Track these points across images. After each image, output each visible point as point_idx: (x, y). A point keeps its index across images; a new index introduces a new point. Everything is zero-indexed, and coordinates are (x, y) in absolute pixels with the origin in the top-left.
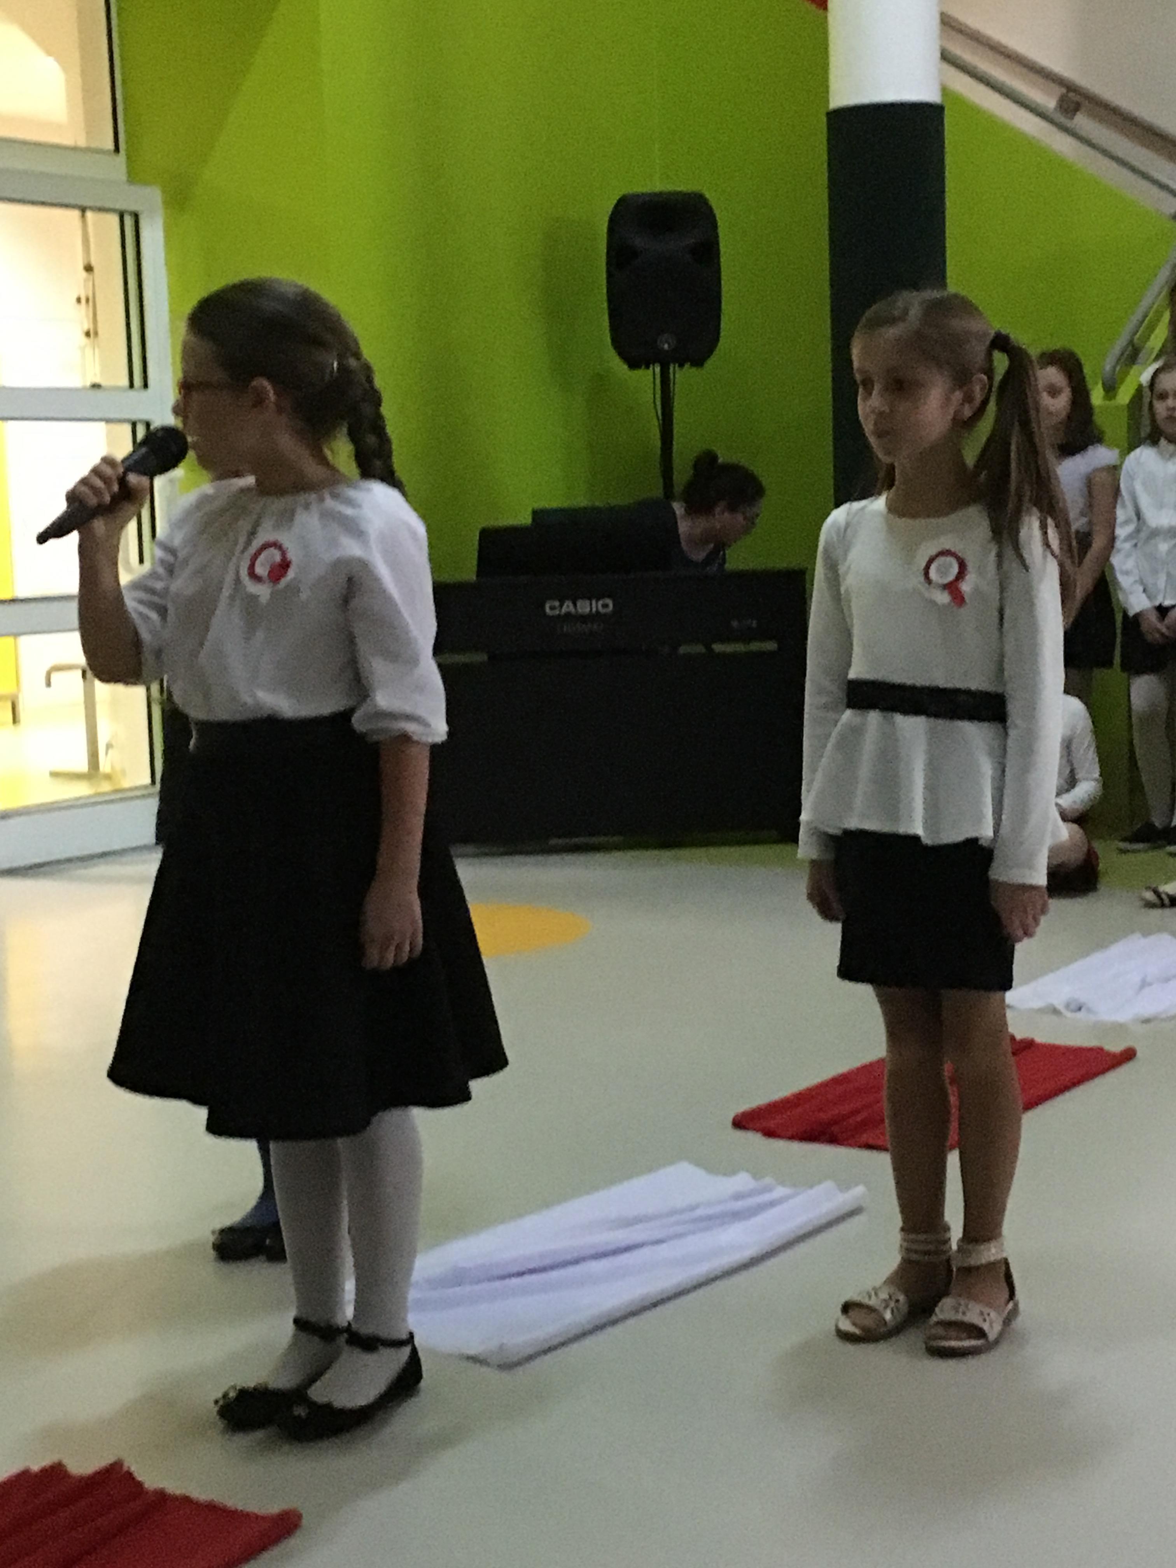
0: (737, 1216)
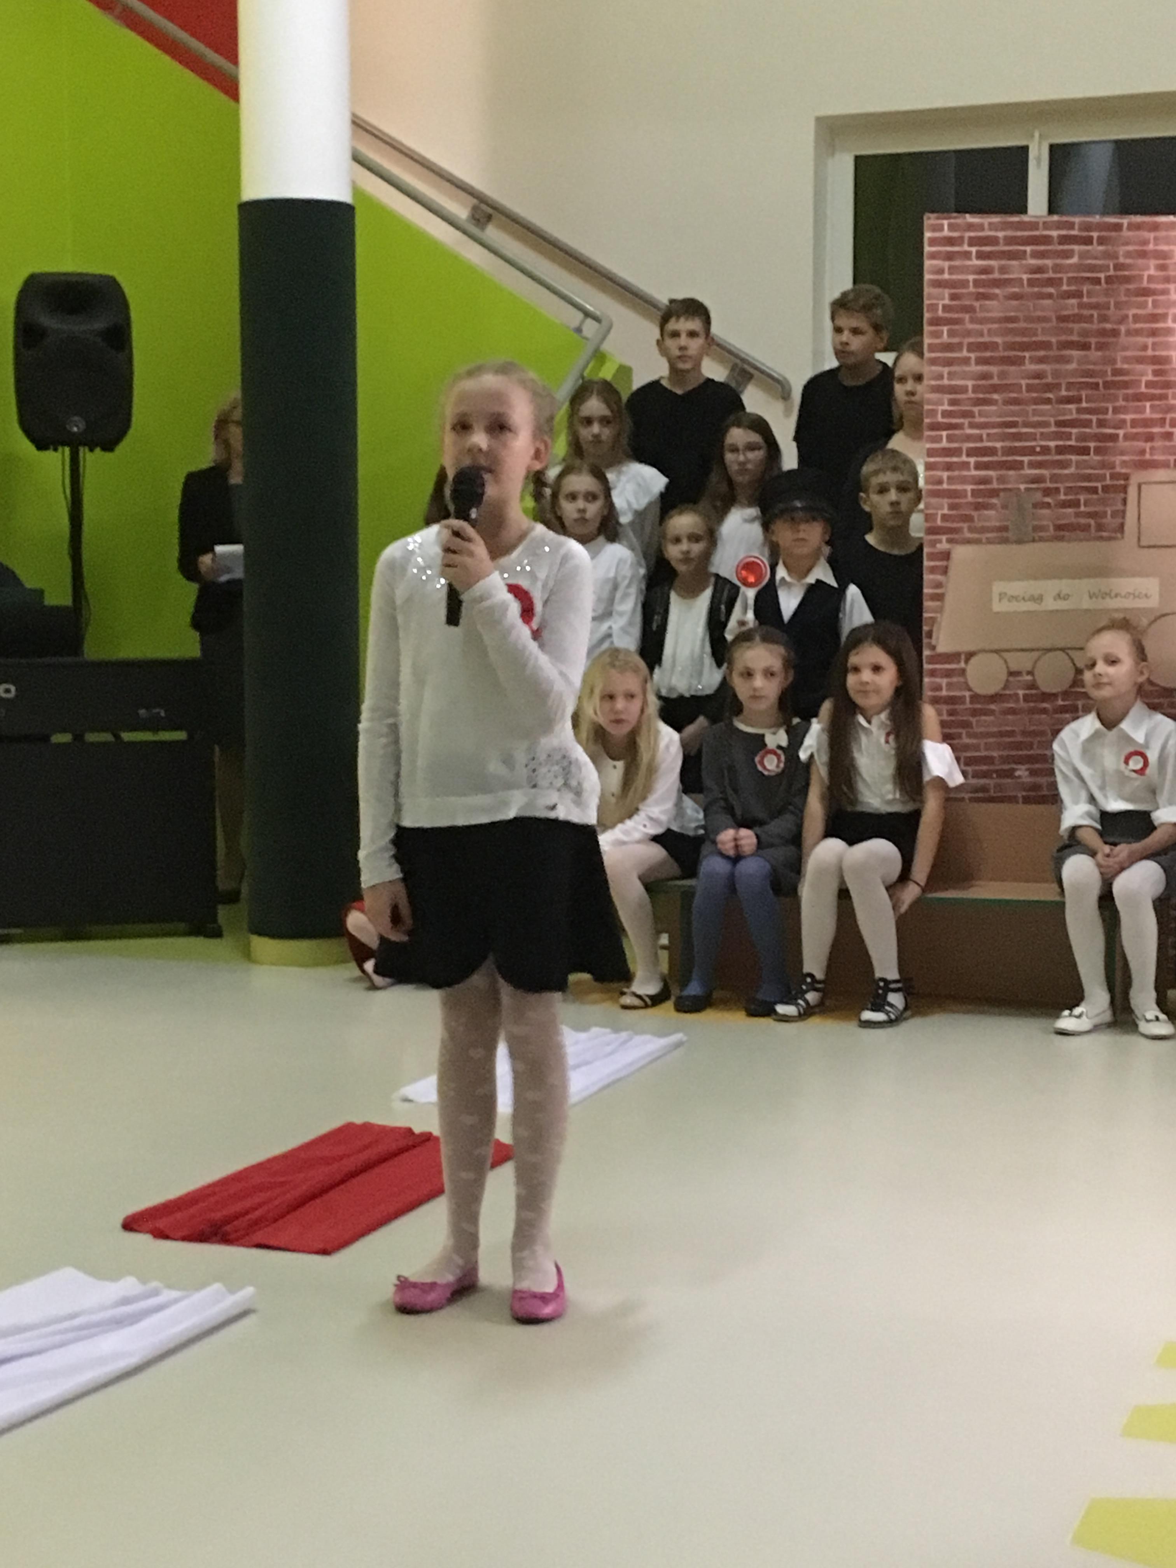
0: (119, 1323)
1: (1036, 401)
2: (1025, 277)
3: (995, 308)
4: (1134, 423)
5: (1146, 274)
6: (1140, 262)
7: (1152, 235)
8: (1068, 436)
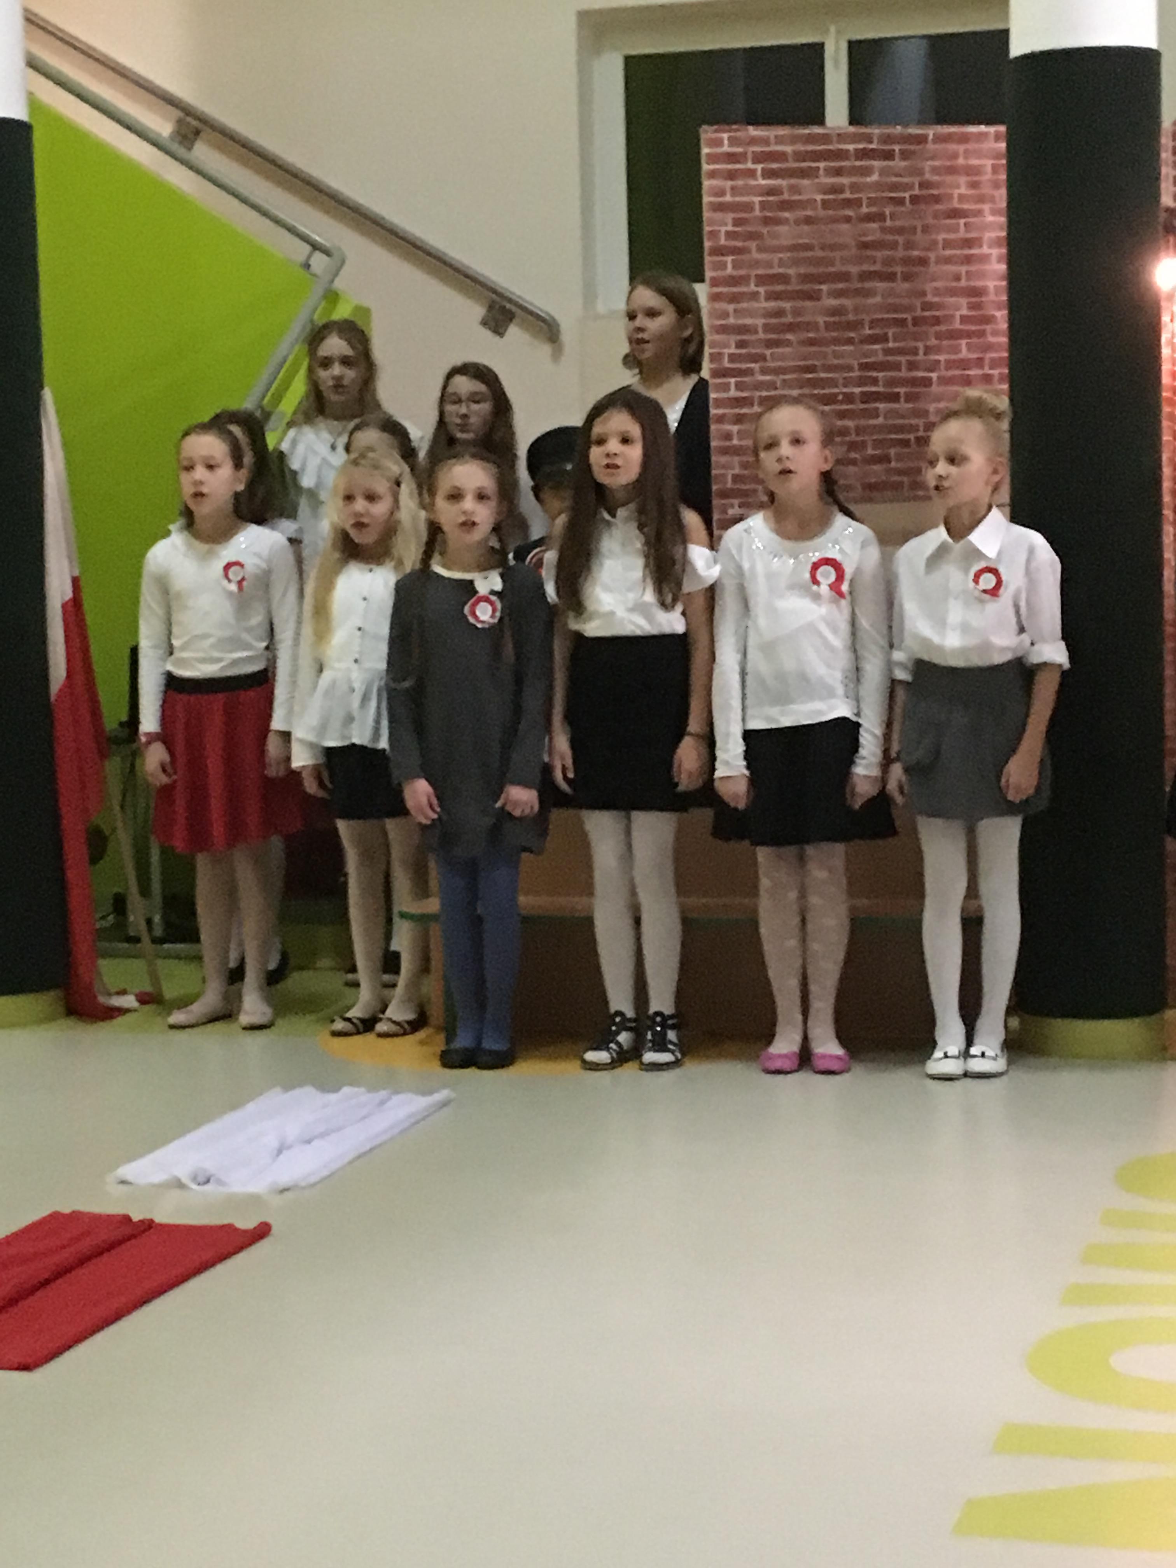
1: (836, 341)
2: (819, 197)
3: (785, 234)
4: (950, 365)
5: (956, 192)
6: (949, 179)
7: (961, 148)
8: (875, 381)
